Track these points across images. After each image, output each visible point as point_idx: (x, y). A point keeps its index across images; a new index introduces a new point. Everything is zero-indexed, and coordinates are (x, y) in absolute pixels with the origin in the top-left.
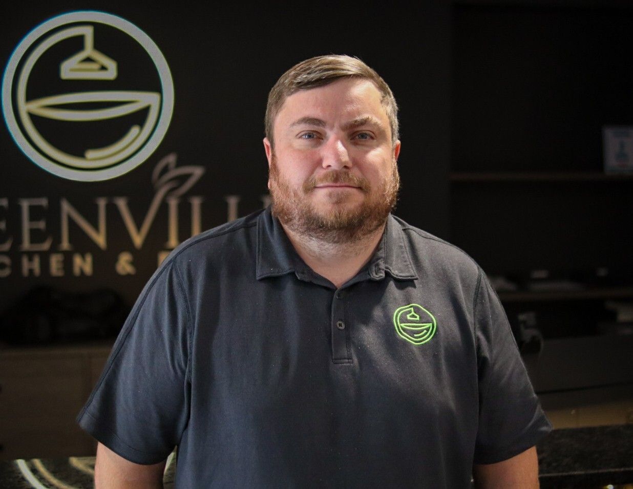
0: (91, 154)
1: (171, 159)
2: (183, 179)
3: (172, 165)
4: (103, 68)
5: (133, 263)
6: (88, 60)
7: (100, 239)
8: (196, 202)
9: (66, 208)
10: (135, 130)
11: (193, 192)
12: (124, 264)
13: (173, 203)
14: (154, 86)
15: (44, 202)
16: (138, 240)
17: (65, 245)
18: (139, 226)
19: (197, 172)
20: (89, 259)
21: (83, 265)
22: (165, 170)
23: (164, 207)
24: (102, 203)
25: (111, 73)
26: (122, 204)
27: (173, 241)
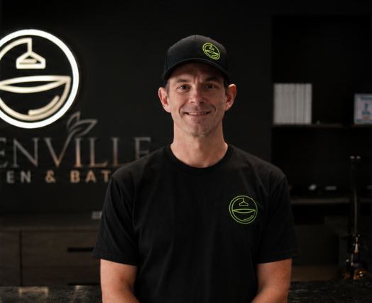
0: (31, 112)
1: (78, 114)
2: (87, 125)
3: (78, 118)
4: (38, 62)
5: (54, 176)
6: (29, 57)
8: (92, 141)
9: (16, 143)
10: (56, 99)
12: (50, 177)
13: (78, 141)
15: (4, 139)
16: (57, 162)
17: (15, 165)
18: (58, 154)
19: (94, 122)
20: (29, 174)
21: (26, 177)
22: (75, 120)
23: (72, 145)
24: (36, 140)
26: (48, 141)
27: (78, 164)
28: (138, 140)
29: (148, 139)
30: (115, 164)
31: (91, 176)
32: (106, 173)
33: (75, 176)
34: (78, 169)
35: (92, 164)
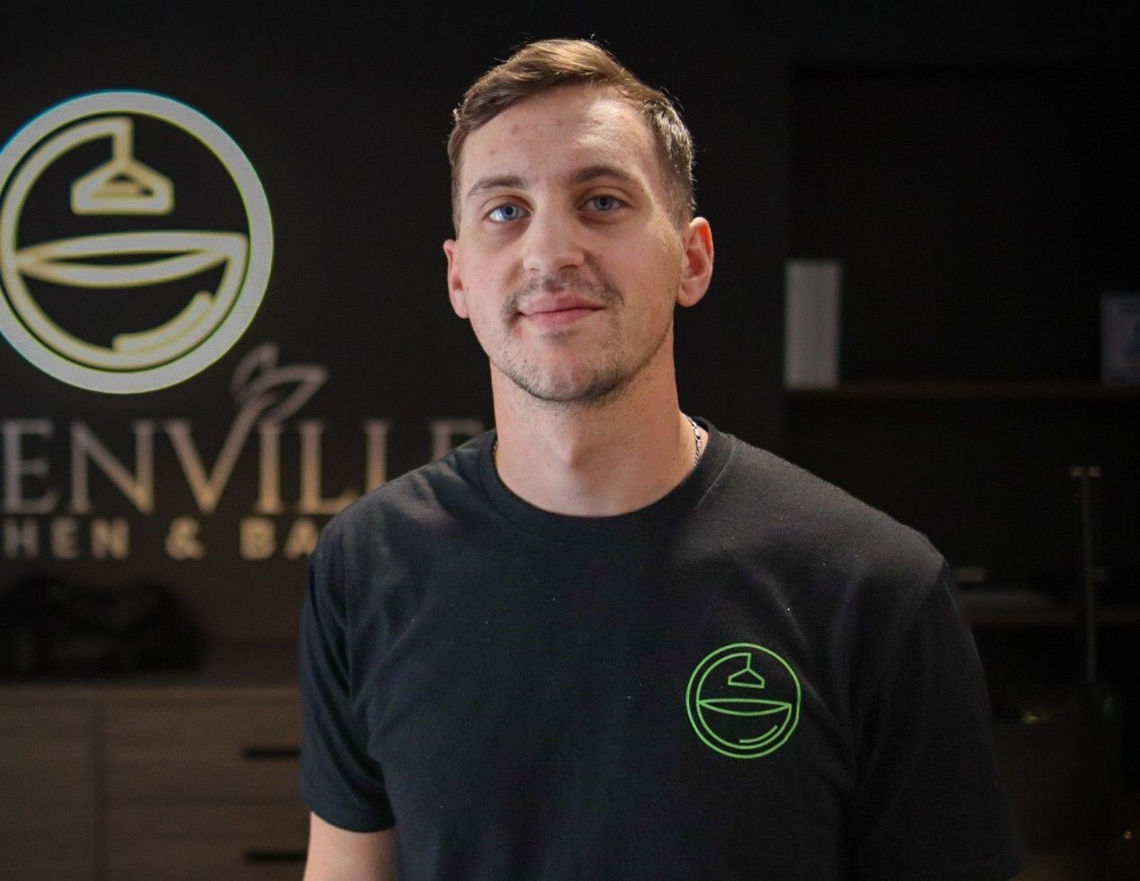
0: (124, 343)
1: (266, 354)
2: (287, 389)
3: (269, 364)
4: (147, 192)
5: (200, 537)
6: (122, 178)
7: (141, 494)
8: (311, 433)
9: (83, 439)
10: (201, 302)
11: (306, 413)
12: (183, 540)
13: (270, 434)
14: (236, 222)
15: (42, 428)
16: (207, 496)
17: (80, 503)
18: (209, 470)
19: (313, 377)
20: (121, 529)
21: (112, 539)
22: (256, 373)
23: (253, 443)
24: (144, 431)
25: (161, 201)
26: (179, 433)
27: (269, 500)
28: (442, 433)
33: (256, 539)
34: (271, 518)
35: (311, 500)
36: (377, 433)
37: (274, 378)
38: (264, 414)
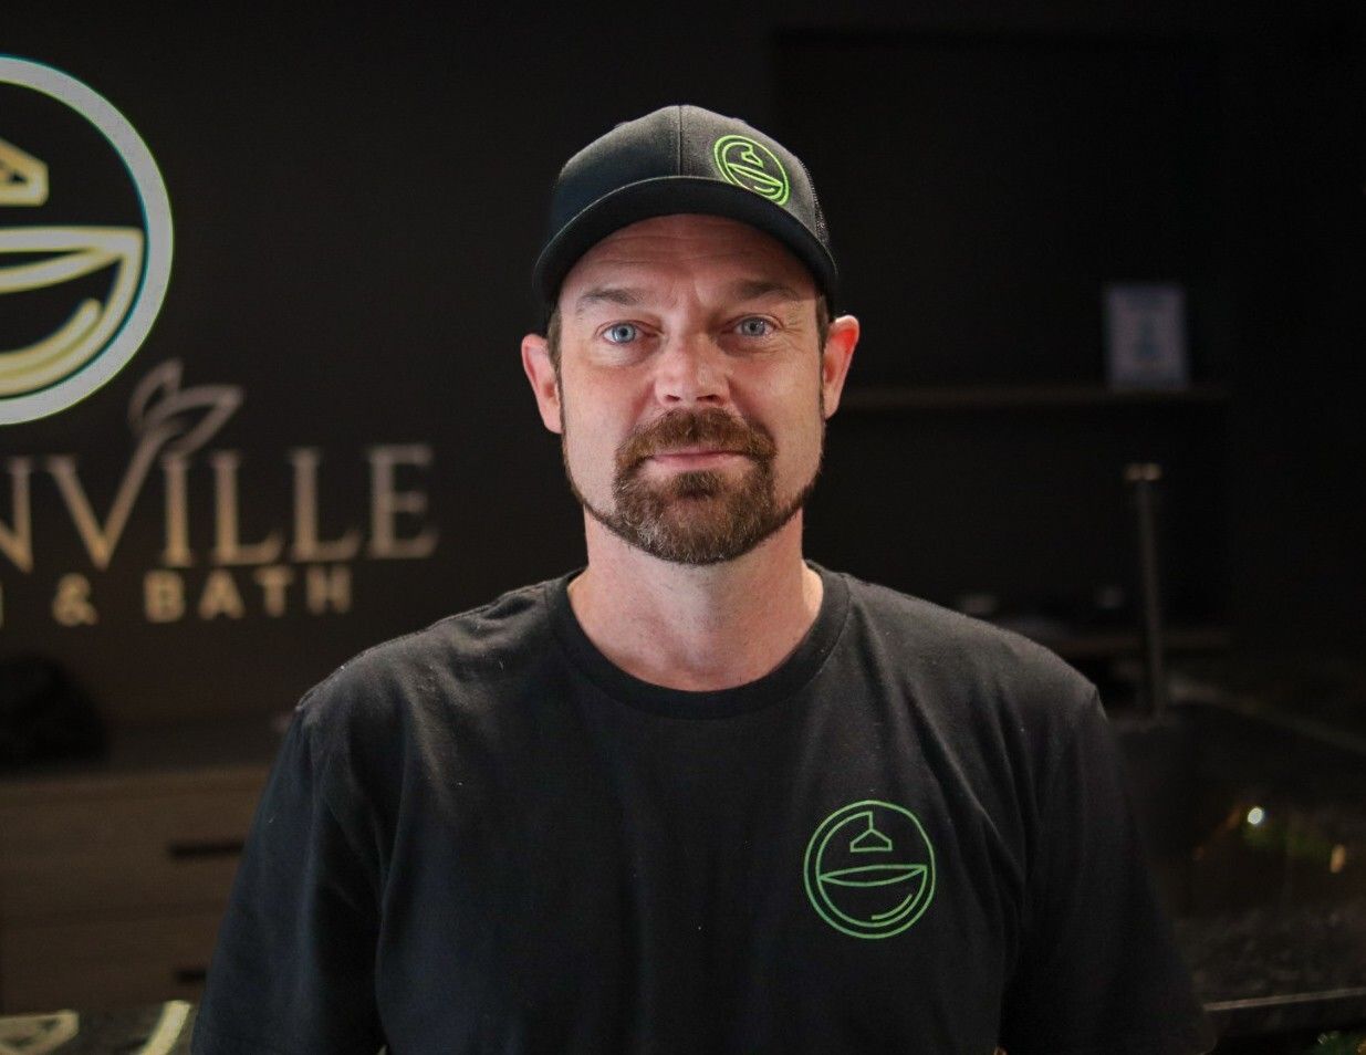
1: (169, 373)
2: (196, 415)
3: (172, 385)
4: (17, 179)
5: (92, 599)
7: (20, 547)
8: (226, 467)
10: (88, 311)
11: (220, 441)
12: (72, 602)
13: (176, 470)
14: (128, 213)
16: (101, 548)
18: (101, 517)
19: (226, 400)
22: (158, 396)
23: (155, 481)
24: (21, 471)
25: (35, 189)
26: (64, 472)
27: (178, 550)
28: (383, 462)
29: (418, 455)
30: (306, 546)
31: (221, 596)
32: (274, 582)
33: (162, 597)
34: (180, 571)
35: (228, 548)
36: (305, 465)
37: (177, 402)
38: (167, 447)
